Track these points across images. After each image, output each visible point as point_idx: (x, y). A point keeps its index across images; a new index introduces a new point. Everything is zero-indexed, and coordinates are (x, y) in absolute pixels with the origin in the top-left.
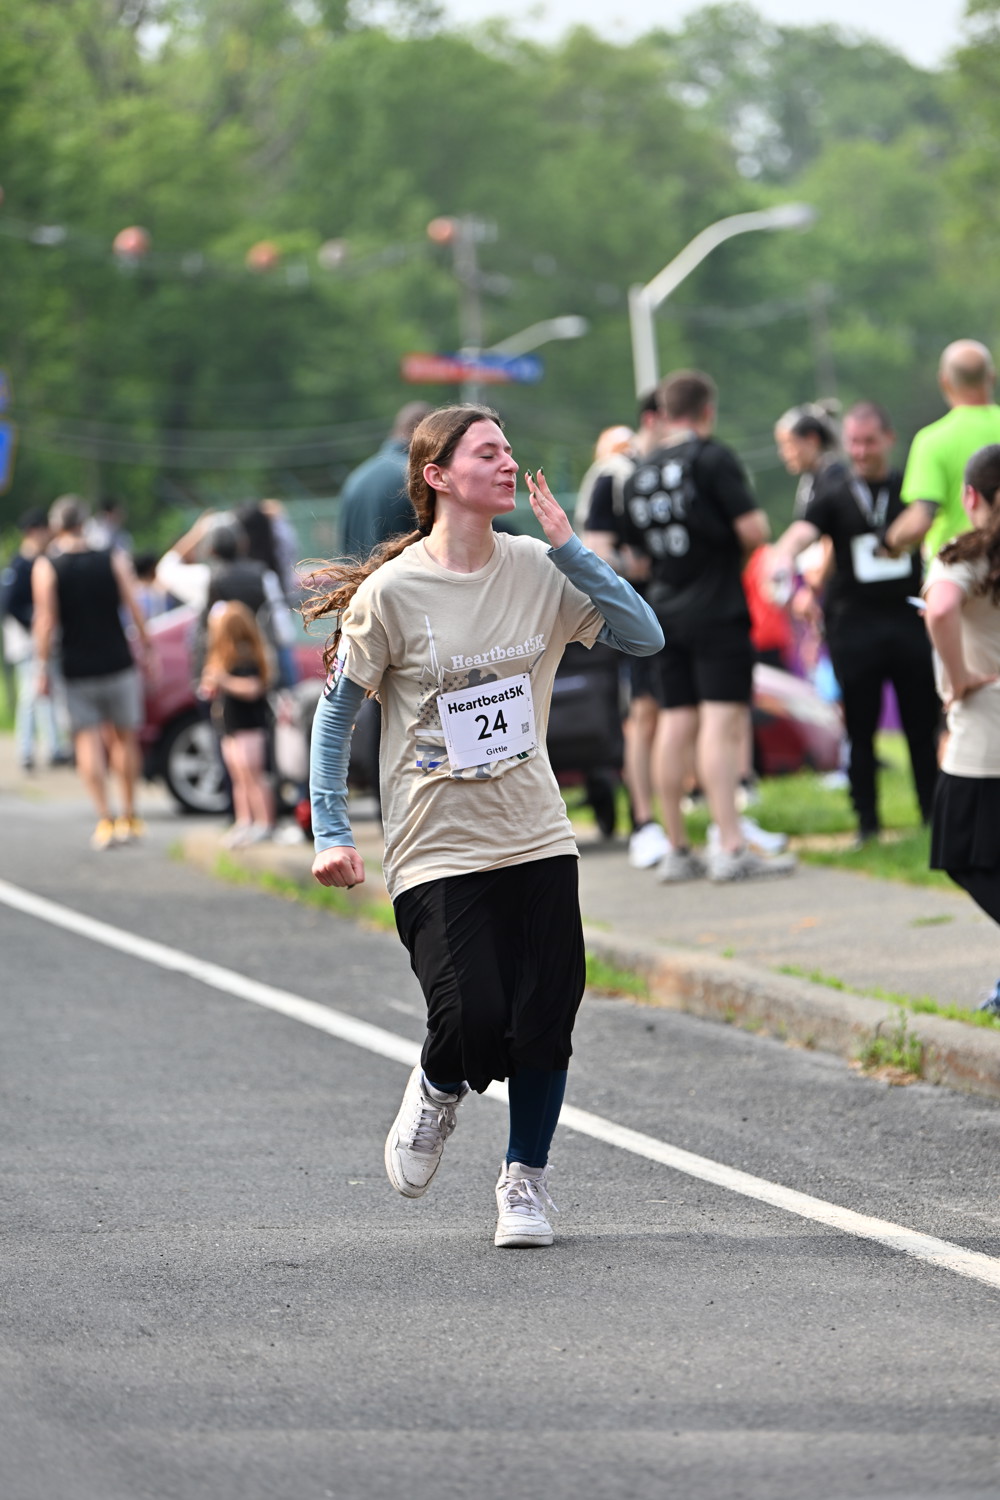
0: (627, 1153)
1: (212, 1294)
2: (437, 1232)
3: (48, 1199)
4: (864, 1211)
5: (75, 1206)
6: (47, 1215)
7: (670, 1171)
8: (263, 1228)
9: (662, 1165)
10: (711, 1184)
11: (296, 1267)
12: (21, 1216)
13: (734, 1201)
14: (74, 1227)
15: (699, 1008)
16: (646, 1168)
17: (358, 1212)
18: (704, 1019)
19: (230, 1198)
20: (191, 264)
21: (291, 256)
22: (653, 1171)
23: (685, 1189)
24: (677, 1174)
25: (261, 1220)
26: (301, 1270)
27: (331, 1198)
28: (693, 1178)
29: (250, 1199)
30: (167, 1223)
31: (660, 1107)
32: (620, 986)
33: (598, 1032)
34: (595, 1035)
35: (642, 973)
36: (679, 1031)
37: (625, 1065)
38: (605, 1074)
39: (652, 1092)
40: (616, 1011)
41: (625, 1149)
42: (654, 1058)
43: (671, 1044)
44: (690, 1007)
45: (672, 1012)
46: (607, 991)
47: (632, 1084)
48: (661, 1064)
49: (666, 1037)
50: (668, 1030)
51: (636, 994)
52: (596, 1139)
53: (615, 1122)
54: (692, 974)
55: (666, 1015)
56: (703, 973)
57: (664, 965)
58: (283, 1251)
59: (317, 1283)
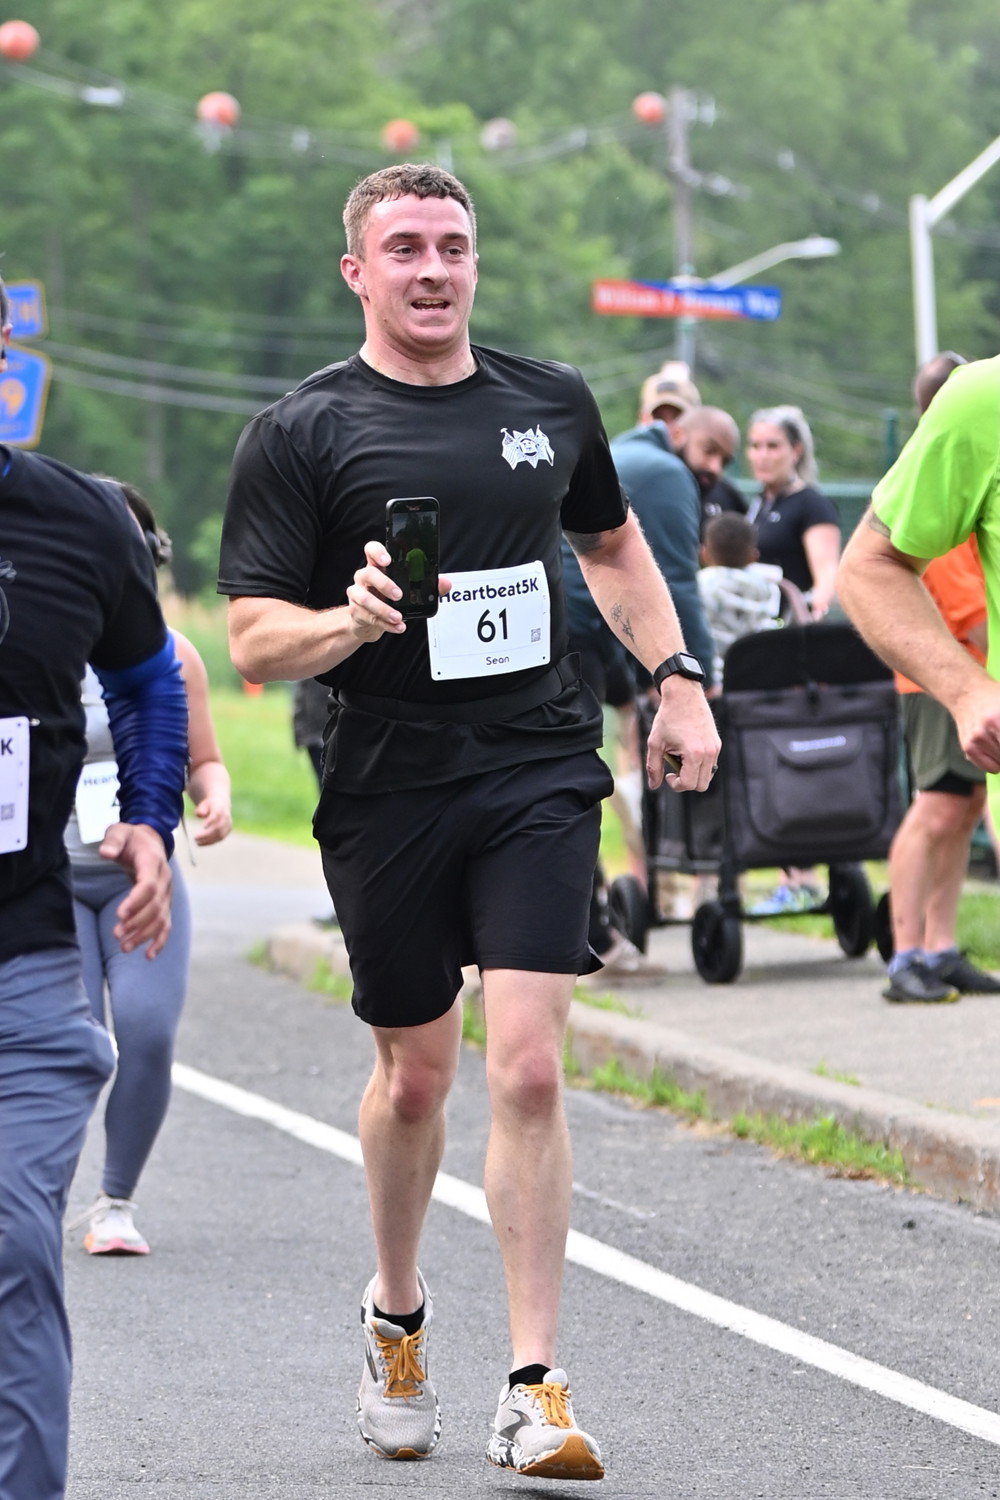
0: (877, 1398)
7: (937, 1425)
8: (370, 1483)
9: (927, 1416)
14: (108, 1472)
15: (979, 1198)
16: (903, 1420)
18: (984, 1214)
19: (324, 1441)
22: (913, 1424)
23: (957, 1451)
24: (947, 1429)
28: (970, 1437)
30: (237, 1471)
31: (924, 1336)
32: (868, 1166)
33: (836, 1227)
34: (832, 1230)
35: (898, 1147)
36: (949, 1229)
37: (874, 1273)
38: (846, 1285)
39: (913, 1314)
40: (860, 1198)
41: (874, 1392)
42: (914, 1266)
43: (939, 1247)
44: (964, 1198)
45: (940, 1201)
46: (849, 1171)
47: (885, 1300)
48: (924, 1274)
49: (930, 1236)
50: (934, 1227)
51: (889, 1175)
52: (834, 1377)
53: (860, 1354)
54: (968, 1150)
55: (931, 1206)
56: (984, 1150)
57: (930, 1137)
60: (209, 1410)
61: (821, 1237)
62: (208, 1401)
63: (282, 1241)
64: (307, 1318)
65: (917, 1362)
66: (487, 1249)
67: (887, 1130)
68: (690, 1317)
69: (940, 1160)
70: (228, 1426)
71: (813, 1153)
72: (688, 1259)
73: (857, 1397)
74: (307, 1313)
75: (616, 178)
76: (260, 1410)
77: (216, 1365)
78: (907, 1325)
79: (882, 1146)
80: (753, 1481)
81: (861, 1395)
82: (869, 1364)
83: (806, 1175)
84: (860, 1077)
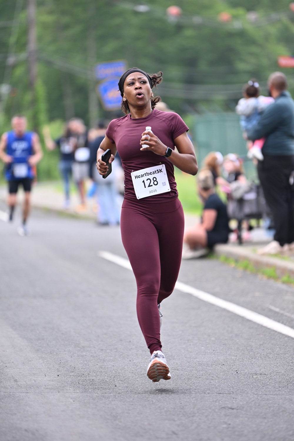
1: (200, 419)
2: (287, 397)
3: (137, 381)
5: (148, 384)
6: (137, 387)
8: (220, 393)
11: (233, 409)
12: (127, 387)
14: (147, 392)
17: (257, 388)
19: (207, 382)
20: (197, 20)
21: (235, 17)
26: (235, 410)
27: (246, 382)
29: (215, 382)
30: (183, 391)
58: (228, 403)
59: (241, 415)
63: (195, 327)
64: (203, 348)
66: (252, 328)
70: (181, 378)
74: (202, 346)
76: (189, 374)
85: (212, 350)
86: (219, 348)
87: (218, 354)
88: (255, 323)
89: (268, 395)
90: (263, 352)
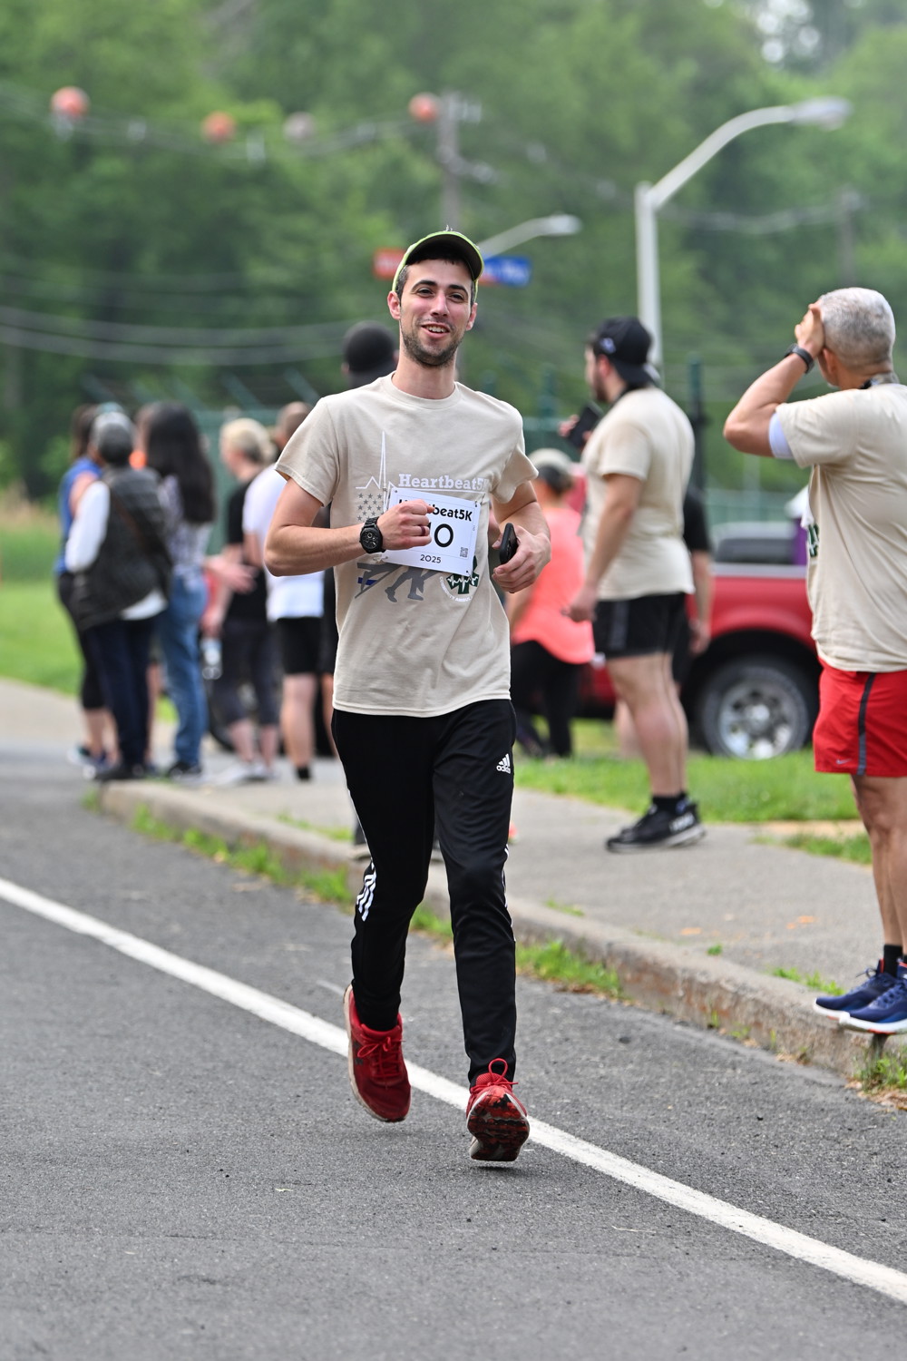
0: (592, 1172)
1: (116, 1309)
2: (374, 1251)
4: (859, 1254)
7: (641, 1195)
8: (177, 1236)
9: (633, 1188)
10: (687, 1213)
11: (212, 1282)
13: (713, 1233)
15: (679, 1011)
16: (614, 1191)
17: (284, 1223)
18: (683, 1023)
19: (141, 1200)
20: (135, 130)
21: (248, 128)
22: (621, 1194)
23: (657, 1217)
24: (649, 1199)
25: (174, 1227)
26: (218, 1287)
27: (254, 1205)
28: (668, 1205)
29: (162, 1202)
30: (68, 1224)
31: (632, 1122)
32: (590, 982)
33: (561, 1031)
34: (558, 1035)
35: (614, 966)
36: (654, 1035)
37: (592, 1070)
38: (569, 1080)
39: (623, 1103)
40: (581, 1008)
41: (590, 1167)
42: (625, 1065)
43: (645, 1050)
44: (668, 1008)
45: (648, 1012)
46: (573, 986)
47: (600, 1093)
48: (633, 1072)
49: (638, 1040)
50: (642, 1033)
51: (606, 990)
52: (558, 1154)
53: (580, 1136)
54: (671, 970)
55: (640, 1016)
56: (684, 970)
57: (640, 959)
58: (198, 1264)
59: (237, 1302)
60: (45, 1174)
61: (549, 1040)
62: (45, 1166)
63: (106, 1036)
64: (127, 1099)
65: (626, 1143)
66: (275, 1045)
67: (605, 953)
68: (440, 1103)
69: (647, 978)
70: (61, 1187)
71: (544, 971)
72: (440, 1056)
73: (577, 1171)
74: (127, 1096)
75: (396, 166)
76: (87, 1174)
77: (51, 1137)
78: (618, 1113)
79: (599, 966)
80: (490, 1239)
81: (579, 1169)
82: (586, 1145)
83: (538, 989)
84: (584, 909)
85: (155, 1107)
86: (175, 1101)
87: (173, 1119)
88: (282, 1031)
89: (317, 1244)
90: (306, 1119)
